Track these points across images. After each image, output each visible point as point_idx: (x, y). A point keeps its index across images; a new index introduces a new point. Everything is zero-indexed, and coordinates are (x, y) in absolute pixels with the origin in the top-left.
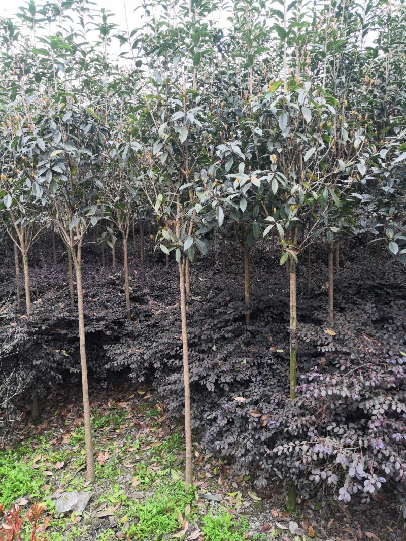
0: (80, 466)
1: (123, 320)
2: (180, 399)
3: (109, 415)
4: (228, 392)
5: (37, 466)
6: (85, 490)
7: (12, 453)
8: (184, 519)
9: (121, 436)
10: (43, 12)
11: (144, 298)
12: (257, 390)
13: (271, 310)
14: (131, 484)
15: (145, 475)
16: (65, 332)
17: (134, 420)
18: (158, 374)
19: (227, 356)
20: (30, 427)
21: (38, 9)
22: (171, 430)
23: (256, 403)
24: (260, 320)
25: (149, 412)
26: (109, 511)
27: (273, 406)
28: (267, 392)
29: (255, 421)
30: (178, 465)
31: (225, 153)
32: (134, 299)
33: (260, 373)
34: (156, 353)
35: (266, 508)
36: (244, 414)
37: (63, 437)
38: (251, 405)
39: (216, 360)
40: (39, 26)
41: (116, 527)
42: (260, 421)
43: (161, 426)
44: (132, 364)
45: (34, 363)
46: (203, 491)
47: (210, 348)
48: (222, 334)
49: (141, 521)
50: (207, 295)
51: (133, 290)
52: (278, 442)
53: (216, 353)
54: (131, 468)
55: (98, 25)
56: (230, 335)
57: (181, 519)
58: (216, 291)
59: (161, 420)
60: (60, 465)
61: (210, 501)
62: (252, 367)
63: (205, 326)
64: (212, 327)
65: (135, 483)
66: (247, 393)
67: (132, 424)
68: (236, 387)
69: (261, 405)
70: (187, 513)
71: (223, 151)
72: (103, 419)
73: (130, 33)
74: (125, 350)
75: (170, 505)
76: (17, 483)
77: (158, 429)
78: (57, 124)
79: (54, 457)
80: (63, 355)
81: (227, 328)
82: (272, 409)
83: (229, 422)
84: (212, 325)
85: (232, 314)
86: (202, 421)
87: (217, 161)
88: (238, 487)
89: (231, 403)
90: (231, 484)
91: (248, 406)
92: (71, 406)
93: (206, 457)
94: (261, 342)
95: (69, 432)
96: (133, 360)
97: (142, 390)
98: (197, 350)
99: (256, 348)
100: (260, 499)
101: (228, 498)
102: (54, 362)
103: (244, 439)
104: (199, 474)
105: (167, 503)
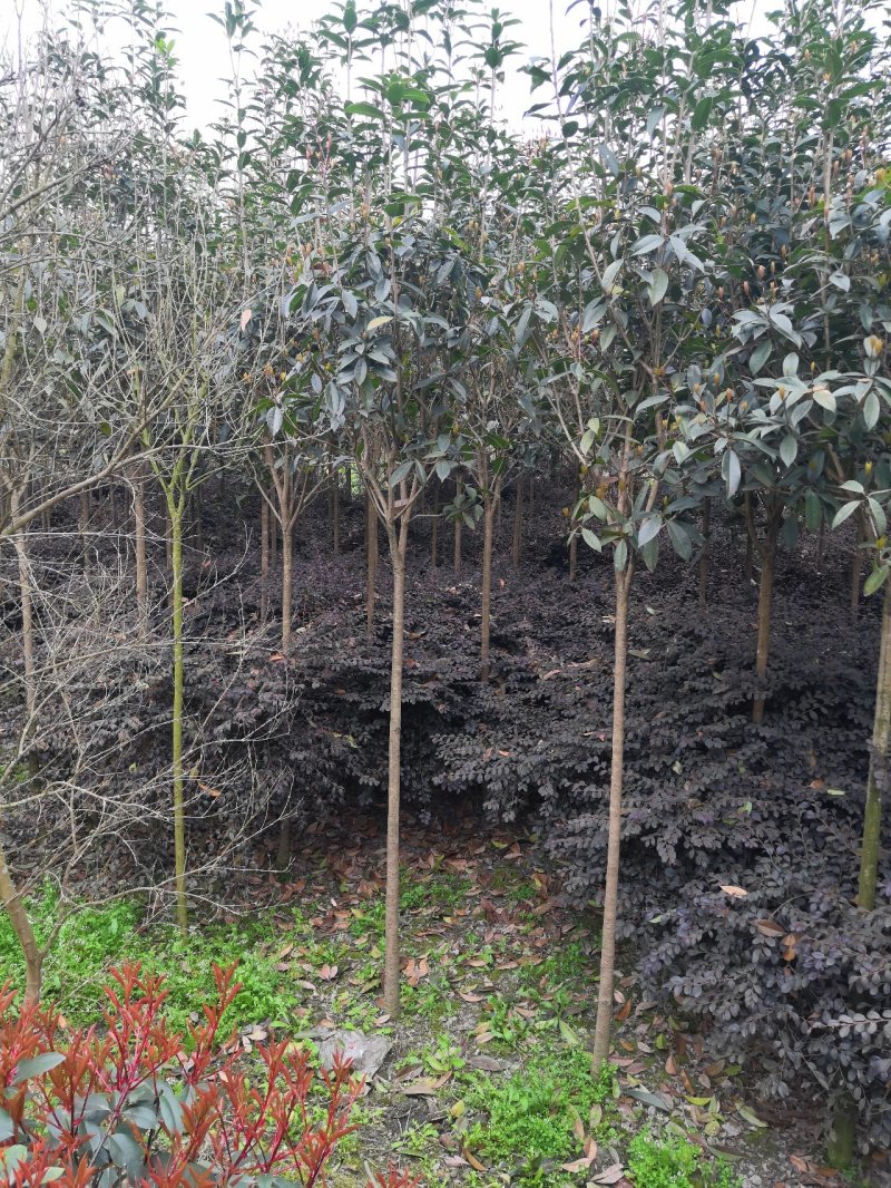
0: (370, 980)
1: (474, 684)
2: (593, 871)
3: (431, 883)
4: (706, 871)
5: (284, 966)
6: (379, 1032)
7: (239, 933)
8: (586, 1136)
9: (455, 931)
10: (372, 25)
11: (520, 640)
12: (775, 875)
13: (818, 695)
14: (473, 1036)
15: (505, 1023)
16: (356, 697)
17: (483, 901)
18: (546, 810)
19: (708, 790)
20: (273, 886)
21: (361, 18)
22: (562, 935)
23: (772, 905)
24: (790, 716)
25: (516, 888)
26: (426, 1085)
27: (816, 917)
28: (800, 883)
29: (768, 946)
30: (576, 1015)
31: (751, 331)
32: (496, 641)
33: (784, 838)
34: (546, 763)
35: (779, 1149)
36: (743, 925)
37: (337, 915)
38: (761, 907)
39: (682, 796)
40: (359, 54)
41: (440, 1121)
42: (779, 949)
43: (540, 924)
44: (491, 781)
45: (292, 757)
46: (632, 1082)
47: (667, 767)
48: (697, 739)
49: (494, 1120)
50: (663, 646)
51: (497, 621)
52: (822, 1002)
53: (681, 779)
54: (473, 1003)
55: (481, 47)
56: (719, 744)
57: (580, 1133)
58: (688, 640)
59: (540, 909)
60: (330, 972)
61: (646, 1106)
62: (764, 820)
63: (659, 716)
64: (675, 721)
65: (483, 1038)
66: (751, 880)
67: (478, 910)
68: (724, 861)
69: (784, 911)
70: (595, 1123)
71: (748, 326)
72: (420, 890)
73: (557, 63)
74: (478, 750)
75: (560, 1097)
76: (248, 993)
77: (534, 928)
78: (382, 261)
79: (318, 955)
80: (348, 746)
81: (711, 727)
82: (812, 925)
83: (705, 937)
84: (676, 716)
85: (725, 697)
86: (638, 926)
87: (731, 348)
88: (712, 1087)
89: (713, 896)
90: (696, 1077)
91: (754, 909)
92: (352, 854)
93: (638, 1008)
94: (791, 766)
95: (347, 906)
96: (494, 772)
97: (502, 839)
98: (637, 767)
99: (777, 780)
100: (764, 1125)
101: (689, 1108)
102: (330, 758)
103: (738, 982)
104: (622, 1041)
105: (550, 1092)
